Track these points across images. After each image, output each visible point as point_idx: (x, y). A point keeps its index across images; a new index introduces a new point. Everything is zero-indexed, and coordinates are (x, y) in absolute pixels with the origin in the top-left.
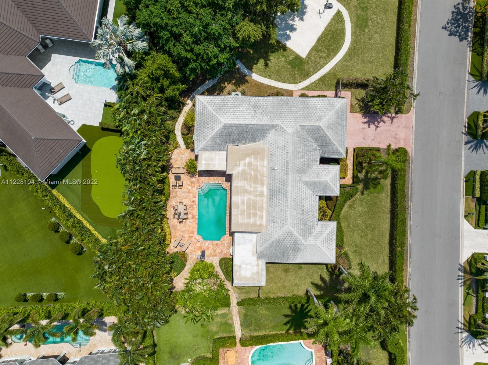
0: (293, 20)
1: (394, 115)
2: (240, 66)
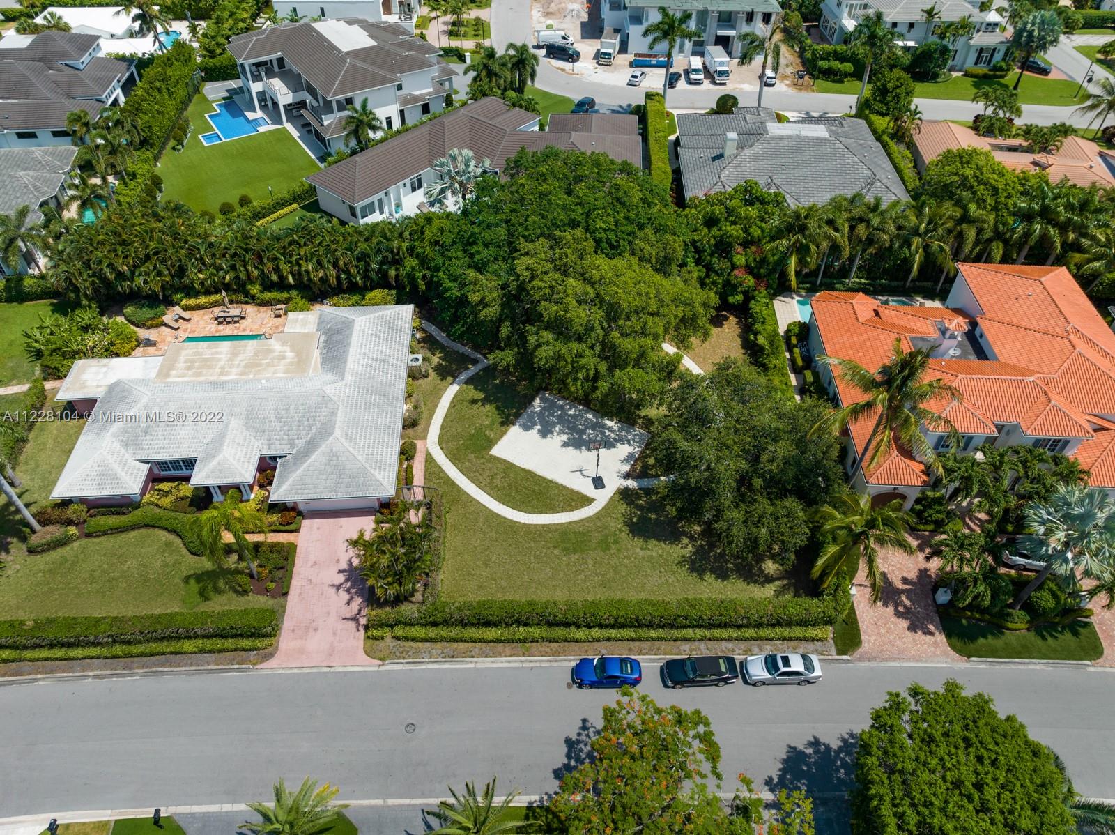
0: (562, 432)
1: (363, 621)
2: (473, 370)
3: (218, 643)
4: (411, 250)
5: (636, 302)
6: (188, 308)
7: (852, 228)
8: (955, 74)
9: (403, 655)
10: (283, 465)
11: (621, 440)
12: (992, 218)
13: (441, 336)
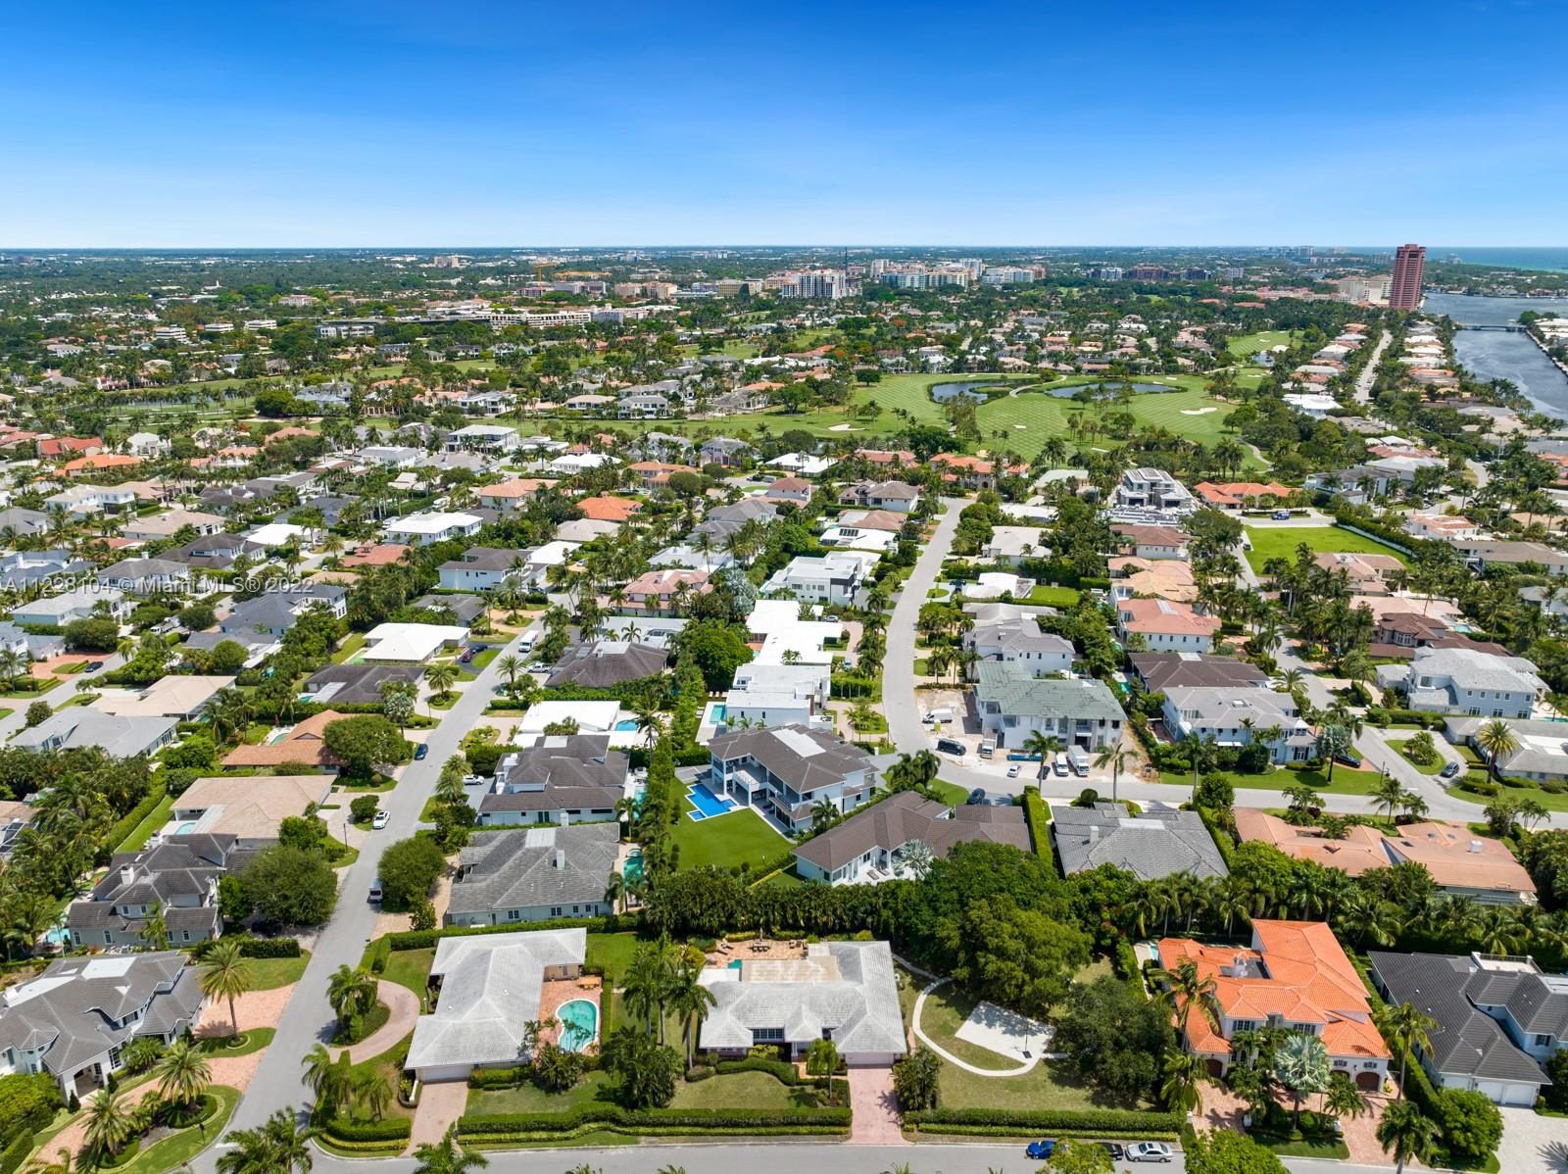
1: (899, 1122)
2: (934, 985)
3: (819, 1129)
4: (885, 905)
5: (1043, 937)
6: (730, 940)
7: (1180, 895)
8: (1278, 767)
9: (926, 1139)
10: (836, 1034)
11: (1040, 1031)
12: (1273, 890)
13: (908, 965)
